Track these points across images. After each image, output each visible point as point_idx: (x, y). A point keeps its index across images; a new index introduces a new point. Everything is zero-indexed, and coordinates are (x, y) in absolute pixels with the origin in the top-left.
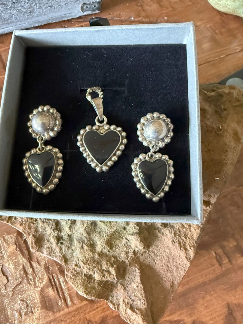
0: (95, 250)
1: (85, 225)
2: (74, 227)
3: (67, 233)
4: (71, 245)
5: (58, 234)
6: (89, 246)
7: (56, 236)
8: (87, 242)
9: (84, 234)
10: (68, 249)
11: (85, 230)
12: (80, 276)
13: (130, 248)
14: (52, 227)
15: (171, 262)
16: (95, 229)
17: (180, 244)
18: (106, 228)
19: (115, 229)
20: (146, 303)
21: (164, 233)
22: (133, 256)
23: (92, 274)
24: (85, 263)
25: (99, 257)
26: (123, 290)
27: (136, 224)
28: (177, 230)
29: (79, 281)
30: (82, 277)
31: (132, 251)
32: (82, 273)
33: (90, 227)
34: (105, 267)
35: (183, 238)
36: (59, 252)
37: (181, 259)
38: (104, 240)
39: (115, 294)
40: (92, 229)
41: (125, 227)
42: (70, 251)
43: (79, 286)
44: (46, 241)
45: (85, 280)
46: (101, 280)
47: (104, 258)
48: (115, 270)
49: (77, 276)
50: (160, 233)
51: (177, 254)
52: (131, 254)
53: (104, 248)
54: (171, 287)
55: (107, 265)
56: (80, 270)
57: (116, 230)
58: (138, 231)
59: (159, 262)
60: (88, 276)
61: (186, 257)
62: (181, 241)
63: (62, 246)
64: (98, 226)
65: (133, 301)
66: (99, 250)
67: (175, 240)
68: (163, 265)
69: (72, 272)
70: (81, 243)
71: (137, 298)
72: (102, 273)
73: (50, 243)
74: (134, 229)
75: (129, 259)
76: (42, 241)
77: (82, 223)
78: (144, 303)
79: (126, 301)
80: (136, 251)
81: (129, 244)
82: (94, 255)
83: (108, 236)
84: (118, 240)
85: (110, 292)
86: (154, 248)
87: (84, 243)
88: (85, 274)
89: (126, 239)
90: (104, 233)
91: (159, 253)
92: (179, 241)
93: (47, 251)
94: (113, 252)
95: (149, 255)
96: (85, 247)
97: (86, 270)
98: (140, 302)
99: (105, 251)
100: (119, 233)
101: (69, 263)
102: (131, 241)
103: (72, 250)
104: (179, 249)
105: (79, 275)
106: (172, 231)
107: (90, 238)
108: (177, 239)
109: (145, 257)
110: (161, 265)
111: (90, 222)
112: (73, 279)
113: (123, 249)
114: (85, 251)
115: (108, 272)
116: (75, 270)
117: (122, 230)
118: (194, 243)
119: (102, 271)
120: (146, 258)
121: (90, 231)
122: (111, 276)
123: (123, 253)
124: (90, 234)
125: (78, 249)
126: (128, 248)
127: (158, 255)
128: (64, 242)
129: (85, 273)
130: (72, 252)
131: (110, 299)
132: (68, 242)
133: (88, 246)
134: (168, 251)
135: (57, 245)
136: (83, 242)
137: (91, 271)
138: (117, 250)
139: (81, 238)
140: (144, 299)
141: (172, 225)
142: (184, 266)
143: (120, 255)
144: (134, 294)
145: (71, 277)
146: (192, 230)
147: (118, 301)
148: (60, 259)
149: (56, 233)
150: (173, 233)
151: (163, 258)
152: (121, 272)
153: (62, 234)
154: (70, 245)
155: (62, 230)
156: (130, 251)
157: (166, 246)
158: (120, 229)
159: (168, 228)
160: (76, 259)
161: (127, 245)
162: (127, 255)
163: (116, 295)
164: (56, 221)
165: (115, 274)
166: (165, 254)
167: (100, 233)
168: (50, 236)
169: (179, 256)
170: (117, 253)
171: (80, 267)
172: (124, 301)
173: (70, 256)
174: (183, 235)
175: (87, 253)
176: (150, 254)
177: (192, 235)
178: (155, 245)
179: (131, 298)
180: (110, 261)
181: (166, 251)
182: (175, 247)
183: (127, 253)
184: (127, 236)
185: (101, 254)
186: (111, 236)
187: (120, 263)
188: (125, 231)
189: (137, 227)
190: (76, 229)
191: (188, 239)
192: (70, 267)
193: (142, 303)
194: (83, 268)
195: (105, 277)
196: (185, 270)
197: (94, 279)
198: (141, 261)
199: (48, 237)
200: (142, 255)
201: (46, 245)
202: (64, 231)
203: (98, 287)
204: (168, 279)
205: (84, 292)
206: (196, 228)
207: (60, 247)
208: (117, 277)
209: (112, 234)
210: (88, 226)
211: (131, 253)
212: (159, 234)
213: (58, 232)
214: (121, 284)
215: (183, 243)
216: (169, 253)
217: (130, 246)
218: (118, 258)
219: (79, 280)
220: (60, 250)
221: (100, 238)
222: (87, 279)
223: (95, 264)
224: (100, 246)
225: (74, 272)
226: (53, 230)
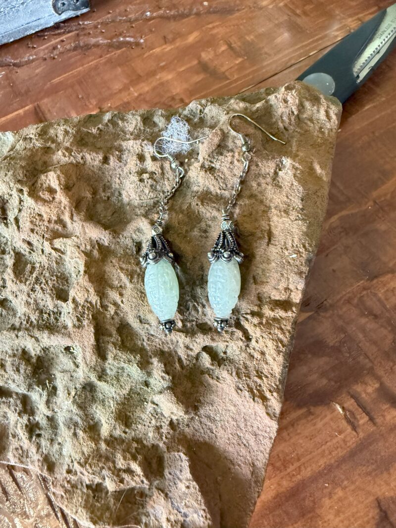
0: (99, 435)
1: (73, 393)
2: (54, 400)
3: (45, 415)
4: (55, 435)
5: (29, 420)
6: (87, 429)
7: (26, 426)
8: (83, 423)
9: (74, 411)
10: (51, 443)
11: (74, 402)
12: (79, 491)
13: (163, 418)
14: (16, 410)
15: (243, 429)
16: (93, 396)
17: (251, 390)
18: (113, 390)
19: (128, 388)
20: (209, 516)
21: (220, 377)
22: (171, 432)
23: (100, 481)
24: (84, 464)
25: (108, 448)
26: (163, 499)
27: (164, 372)
28: (241, 367)
29: (78, 501)
30: (83, 493)
31: (168, 423)
32: (82, 484)
33: (83, 395)
34: (121, 463)
35: (256, 379)
36: (37, 453)
37: (259, 418)
38: (112, 413)
39: (150, 510)
40: (88, 398)
41: (145, 382)
42: (56, 446)
43: (79, 510)
44: (11, 438)
45: (88, 496)
46: (118, 490)
47: (118, 447)
48: (140, 465)
49: (74, 492)
50: (213, 378)
51: (250, 410)
52: (165, 429)
53: (115, 429)
54: (252, 473)
55: (125, 458)
56: (78, 479)
57: (131, 389)
58: (170, 384)
59: (222, 432)
60: (94, 487)
61: (268, 414)
62: (253, 385)
63: (40, 441)
64: (98, 389)
65: (186, 516)
66: (106, 434)
67: (240, 386)
68: (230, 436)
69: (63, 487)
70: (71, 428)
71: (191, 510)
72: (118, 476)
73: (18, 439)
74: (162, 380)
75: (164, 438)
76: (5, 439)
77: (66, 391)
78: (206, 517)
79: (172, 518)
80: (175, 421)
81: (159, 410)
82: (99, 446)
83: (117, 404)
84: (139, 408)
85: (141, 507)
86: (208, 408)
87: (78, 427)
88: (87, 486)
89: (153, 403)
90: (110, 400)
91: (218, 415)
92: (248, 385)
93: (15, 456)
94: (133, 433)
95: (201, 423)
96: (81, 433)
97: (88, 476)
98: (198, 515)
99: (118, 433)
100: (139, 394)
101: (56, 469)
102: (161, 405)
103: (59, 444)
104: (252, 400)
105: (77, 488)
106: (231, 369)
107: (86, 415)
108: (245, 382)
109: (194, 428)
110: (226, 436)
111: (80, 386)
112: (67, 499)
113: (150, 423)
114: (82, 441)
115: (129, 471)
116: (68, 482)
117: (142, 387)
118: (278, 383)
119: (117, 473)
120: (196, 430)
121: (85, 403)
122: (135, 479)
123: (151, 429)
124: (86, 407)
125: (68, 440)
126: (158, 418)
127: (217, 418)
128: (42, 432)
129: (88, 482)
130: (60, 448)
131: (144, 521)
132: (50, 431)
133: (85, 431)
134: (232, 408)
135: (30, 441)
136: (75, 426)
137: (97, 477)
138: (140, 426)
139: (71, 419)
140: (204, 507)
141: (232, 358)
142: (268, 430)
143: (146, 434)
144: (184, 503)
145: (62, 497)
146: (268, 361)
147: (158, 521)
148: (39, 466)
149: (25, 420)
150: (234, 374)
151: (226, 423)
152: (154, 466)
153: (37, 418)
154: (53, 436)
155: (36, 410)
156: (163, 424)
157: (227, 399)
158: (138, 387)
159: (226, 365)
160: (67, 460)
161: (157, 415)
162: (159, 433)
163: (152, 511)
164: (21, 397)
165: (142, 474)
166: (230, 416)
167: (103, 401)
168: (16, 427)
169: (253, 414)
170: (140, 432)
171: (77, 474)
172: (168, 520)
173: (57, 456)
174: (255, 372)
175: (85, 444)
176: (202, 420)
177: (270, 369)
178: (208, 403)
179: (180, 512)
180: (130, 450)
181: (230, 409)
182: (243, 399)
183: (158, 428)
184: (154, 396)
185: (112, 441)
186: (124, 404)
187: (149, 450)
188: (148, 388)
189: (167, 377)
190: (58, 404)
191: (264, 378)
192: (58, 476)
193: (202, 516)
194: (81, 475)
195: (125, 482)
196: (271, 438)
197: (106, 490)
198: (189, 437)
199: (13, 429)
200: (188, 425)
201: (13, 444)
202: (38, 413)
203: (114, 504)
204: (243, 460)
205: (88, 520)
206: (275, 356)
207: (37, 443)
208: (147, 478)
209: (125, 398)
210: (78, 393)
211: (166, 427)
212: (211, 381)
213: (29, 416)
214: (159, 489)
215: (256, 387)
216: (235, 412)
217: (162, 414)
218: (145, 442)
219: (78, 499)
220: (38, 449)
221: (104, 411)
222: (93, 493)
223: (101, 461)
224: (107, 426)
225: (66, 485)
226: (19, 414)
